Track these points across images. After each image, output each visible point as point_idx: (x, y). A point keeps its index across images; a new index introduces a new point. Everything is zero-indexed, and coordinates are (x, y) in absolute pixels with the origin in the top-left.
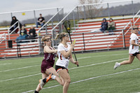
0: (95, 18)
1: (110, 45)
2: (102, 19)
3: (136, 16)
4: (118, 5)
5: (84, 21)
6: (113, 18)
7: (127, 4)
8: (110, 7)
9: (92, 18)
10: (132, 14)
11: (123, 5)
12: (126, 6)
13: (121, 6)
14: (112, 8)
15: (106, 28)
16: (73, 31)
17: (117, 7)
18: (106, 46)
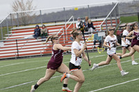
0: (28, 25)
1: (43, 51)
2: (34, 26)
3: (68, 22)
4: (51, 12)
5: (18, 28)
6: (46, 25)
7: (59, 11)
8: (42, 14)
9: (25, 25)
10: (64, 21)
11: (55, 11)
12: (58, 12)
13: (53, 13)
14: (45, 15)
15: (39, 34)
16: (7, 38)
17: (49, 14)
18: (39, 52)
